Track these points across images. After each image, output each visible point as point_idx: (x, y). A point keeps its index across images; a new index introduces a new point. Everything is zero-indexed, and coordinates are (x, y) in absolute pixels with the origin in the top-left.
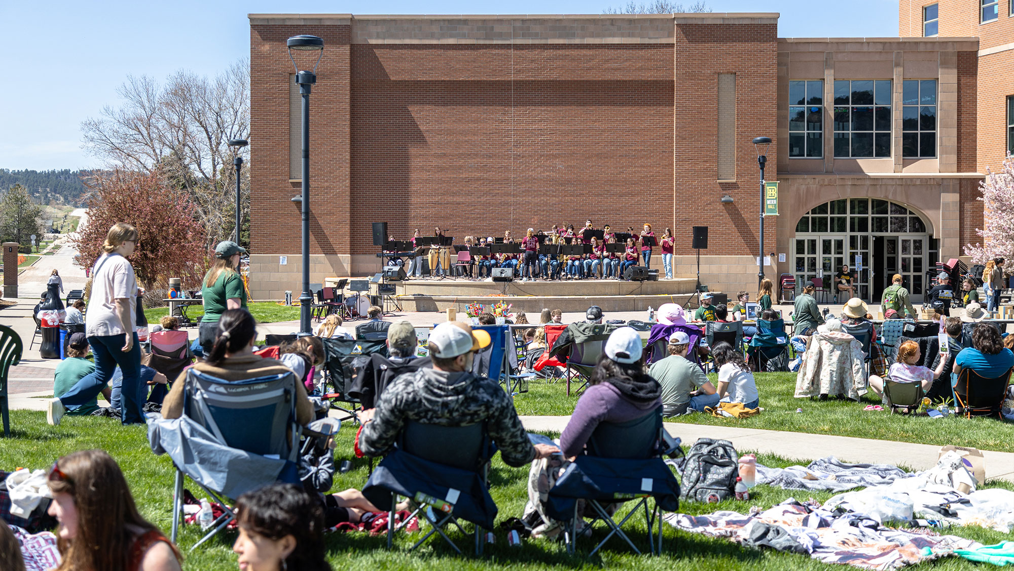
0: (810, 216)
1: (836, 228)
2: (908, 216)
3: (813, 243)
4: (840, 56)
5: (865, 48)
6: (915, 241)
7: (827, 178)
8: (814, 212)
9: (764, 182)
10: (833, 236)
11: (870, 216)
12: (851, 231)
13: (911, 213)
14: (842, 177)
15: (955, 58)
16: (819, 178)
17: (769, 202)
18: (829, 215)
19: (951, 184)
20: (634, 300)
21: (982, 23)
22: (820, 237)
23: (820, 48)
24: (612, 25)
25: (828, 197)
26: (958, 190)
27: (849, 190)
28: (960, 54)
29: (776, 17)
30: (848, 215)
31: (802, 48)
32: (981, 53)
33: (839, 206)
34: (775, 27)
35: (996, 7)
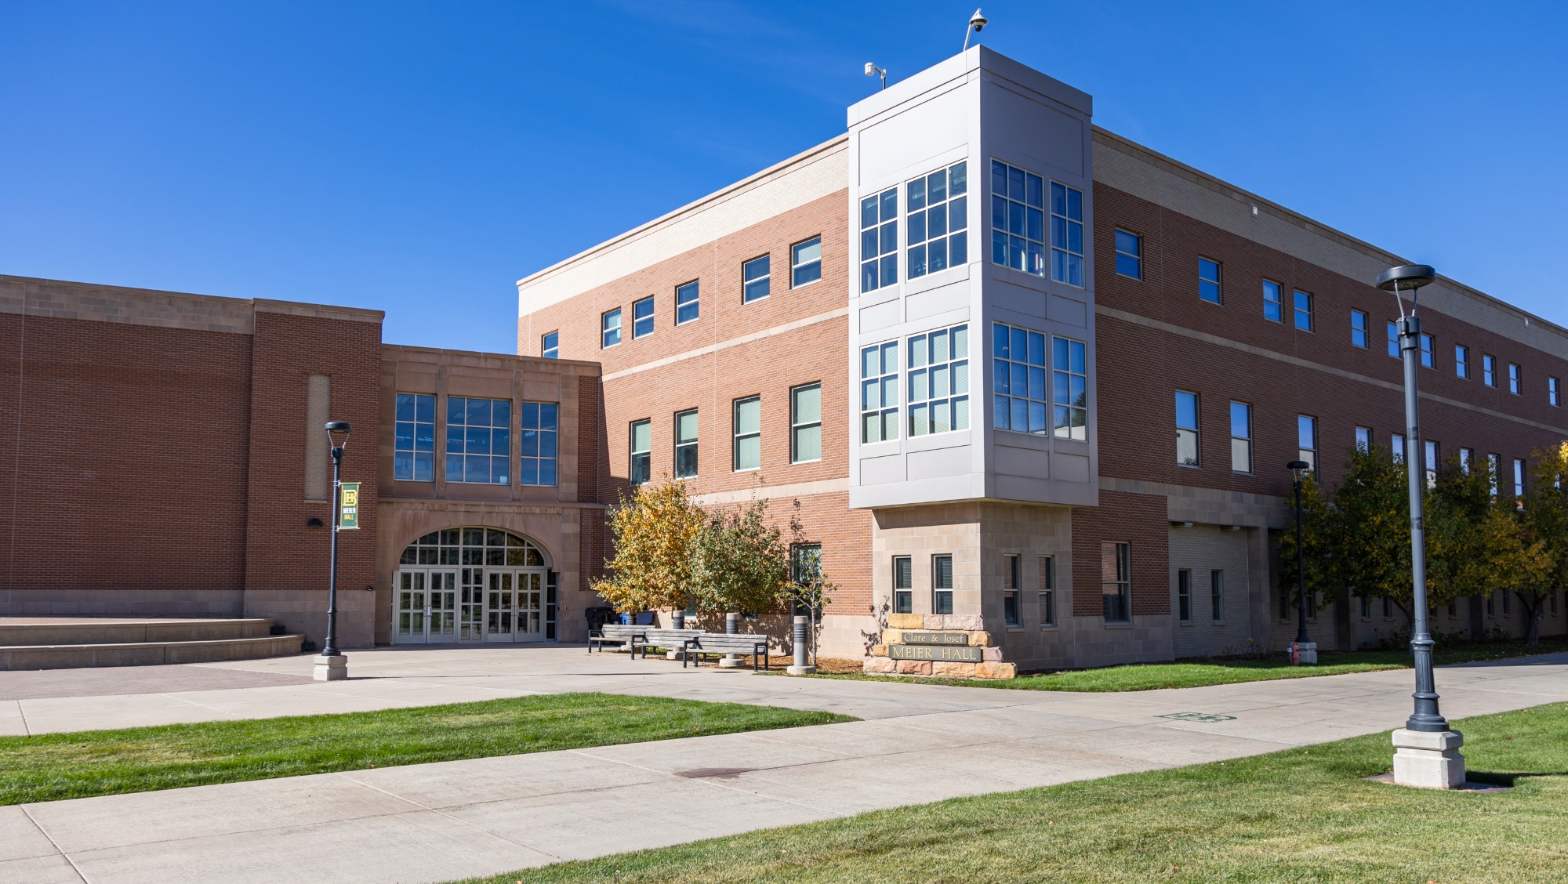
0: (418, 546)
1: (448, 561)
2: (526, 548)
3: (421, 577)
4: (455, 370)
5: (482, 364)
6: (533, 575)
7: (437, 504)
8: (423, 540)
9: (340, 483)
10: (444, 569)
11: (485, 547)
12: (464, 564)
13: (529, 545)
14: (455, 502)
15: (576, 383)
16: (428, 503)
17: (345, 511)
18: (439, 546)
19: (572, 513)
20: (165, 647)
21: (604, 348)
22: (429, 570)
23: (432, 359)
24: (170, 304)
25: (440, 524)
26: (579, 521)
27: (462, 518)
28: (582, 379)
29: (382, 314)
30: (461, 547)
31: (412, 357)
32: (605, 378)
33: (452, 536)
34: (378, 328)
35: (619, 331)
